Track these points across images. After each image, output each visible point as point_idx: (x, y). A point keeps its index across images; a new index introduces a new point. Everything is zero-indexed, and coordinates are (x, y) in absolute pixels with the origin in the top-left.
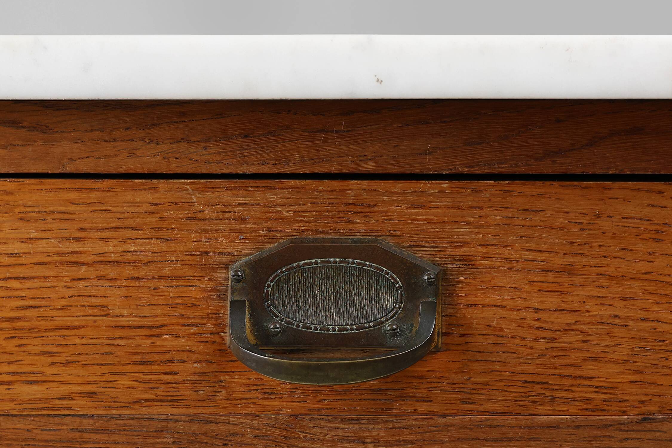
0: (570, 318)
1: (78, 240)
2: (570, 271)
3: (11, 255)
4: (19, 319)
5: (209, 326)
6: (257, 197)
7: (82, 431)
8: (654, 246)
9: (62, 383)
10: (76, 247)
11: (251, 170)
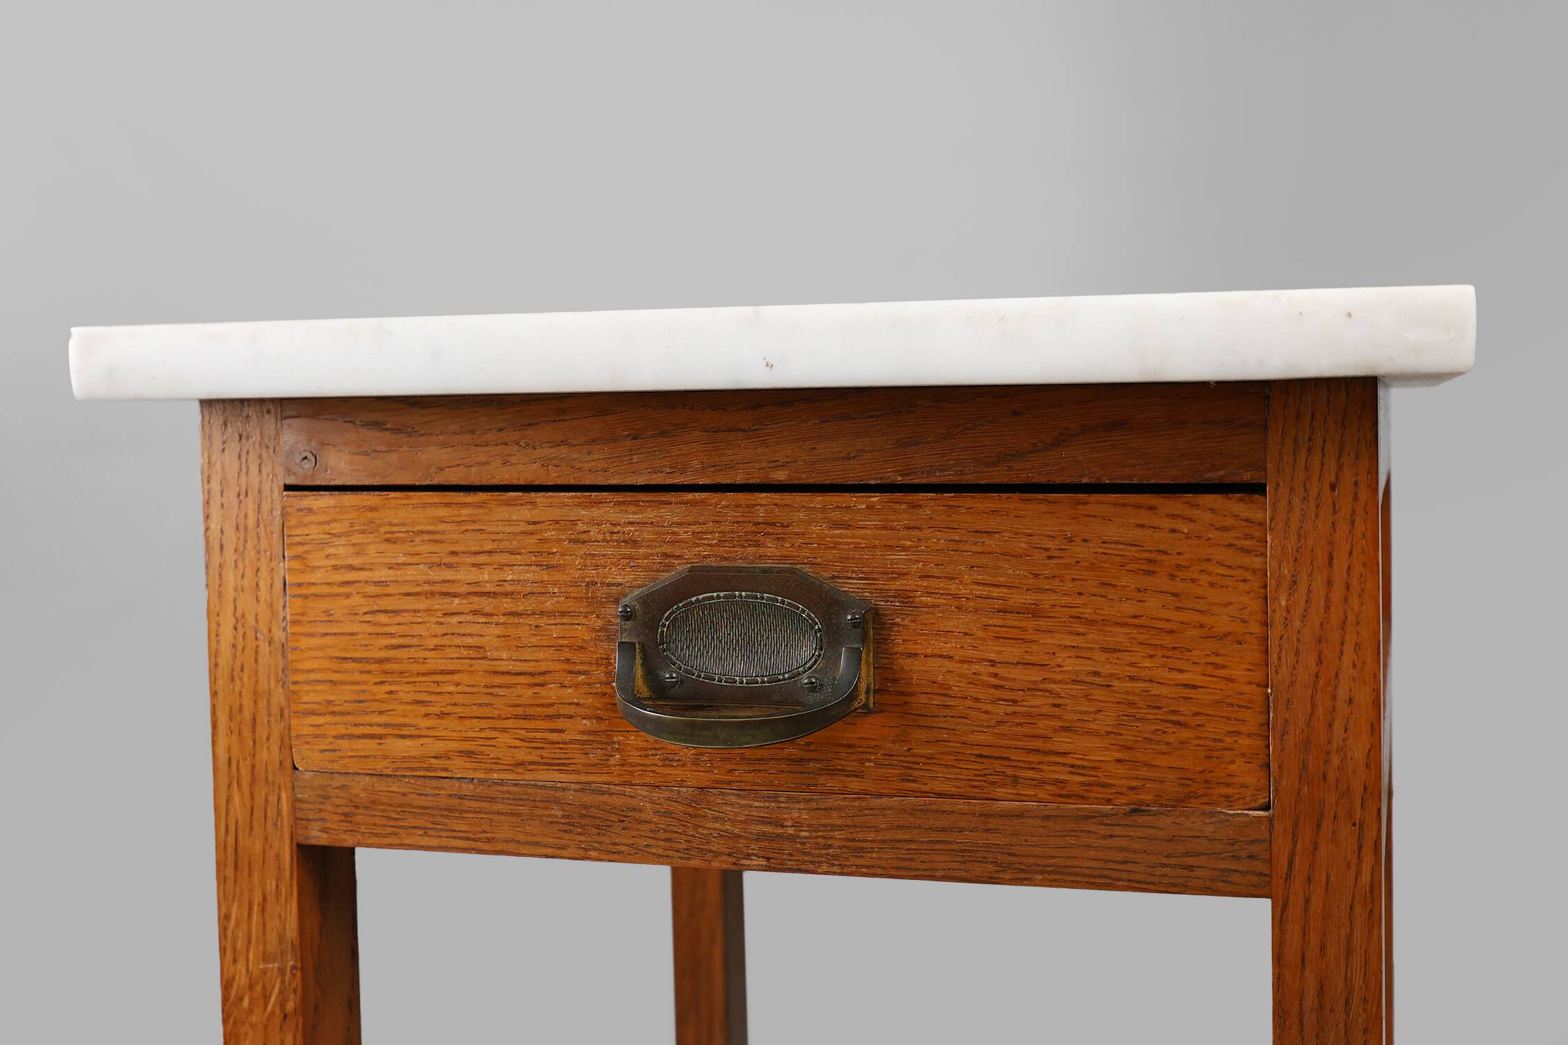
0: (1035, 675)
1: (449, 566)
2: (1035, 612)
3: (378, 583)
4: (388, 660)
5: (599, 674)
6: (650, 514)
7: (462, 797)
8: (1145, 581)
9: (437, 738)
10: (448, 574)
11: (641, 480)
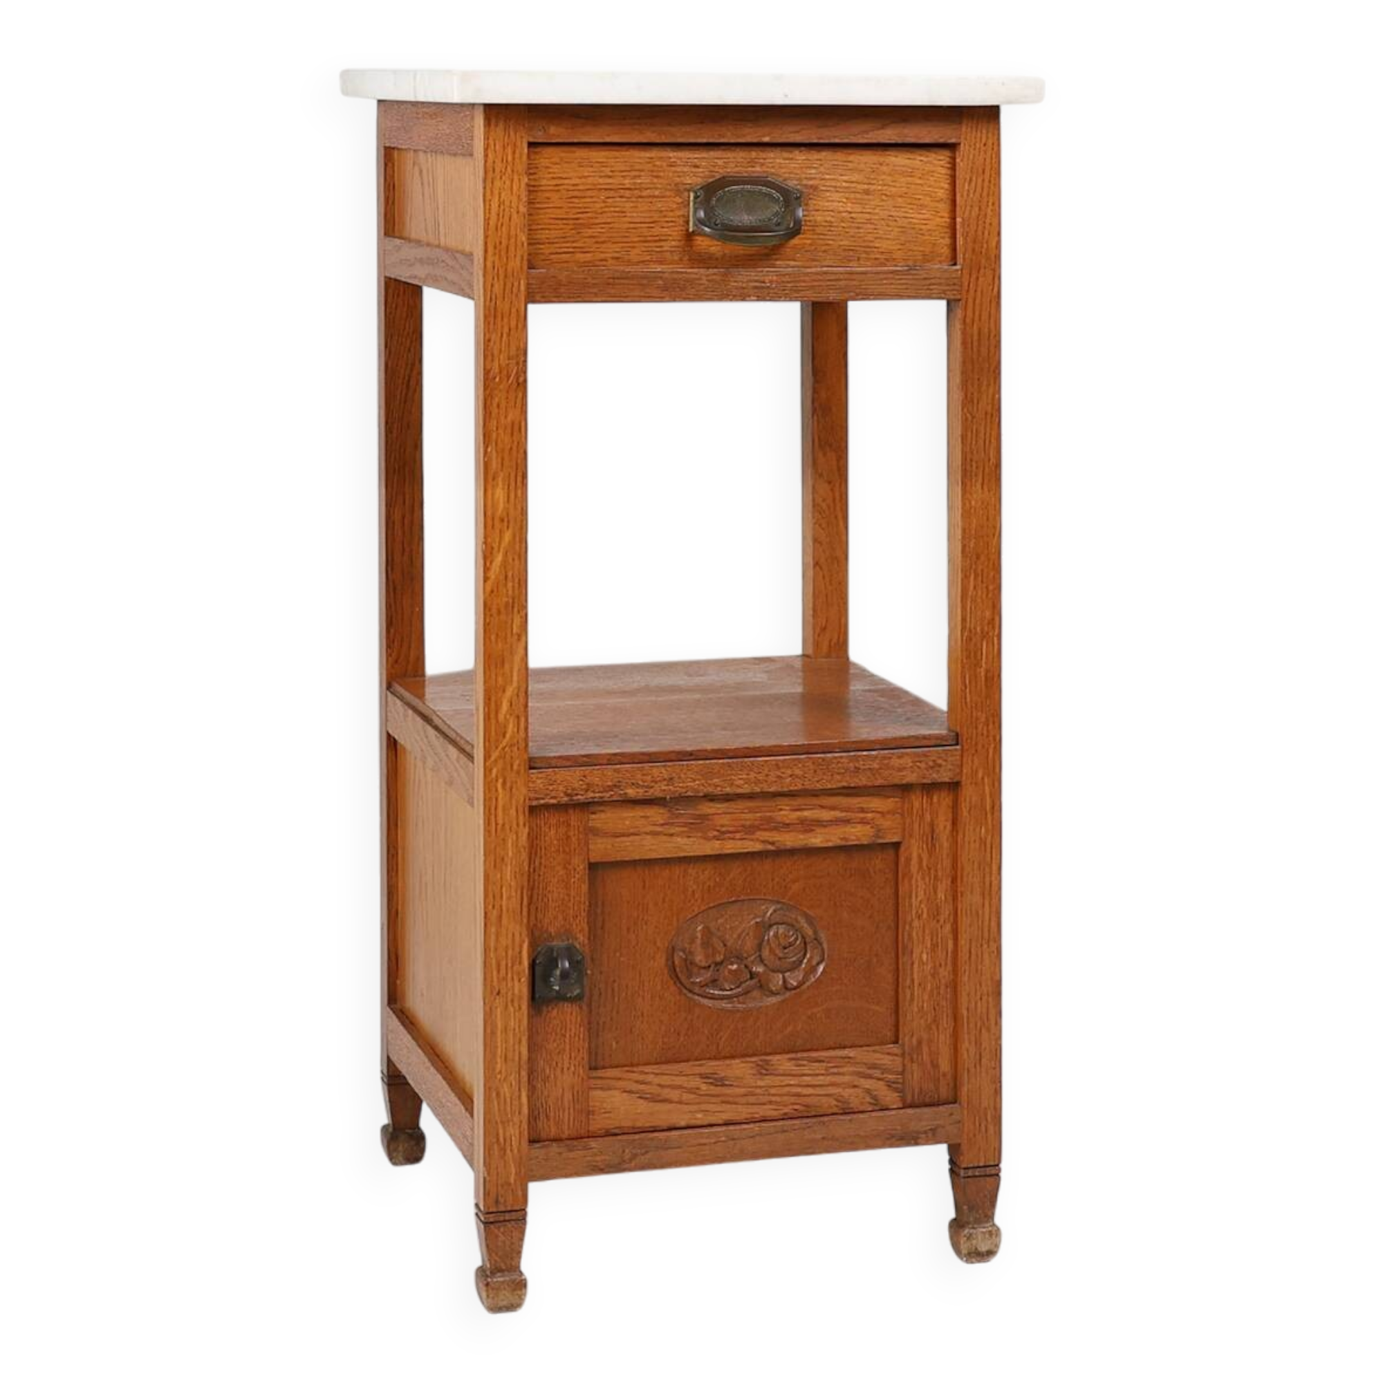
0: (867, 217)
1: (610, 177)
2: (867, 192)
3: (574, 185)
4: (577, 219)
5: (681, 221)
6: (704, 155)
7: (614, 278)
9: (602, 252)
10: (610, 181)
11: (704, 140)
